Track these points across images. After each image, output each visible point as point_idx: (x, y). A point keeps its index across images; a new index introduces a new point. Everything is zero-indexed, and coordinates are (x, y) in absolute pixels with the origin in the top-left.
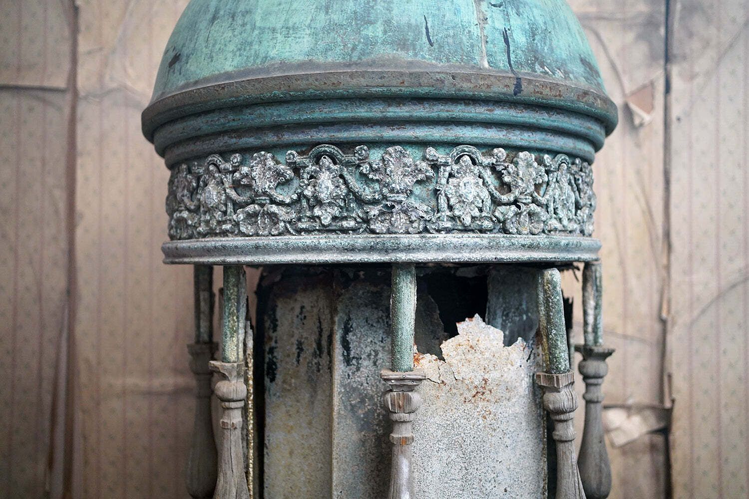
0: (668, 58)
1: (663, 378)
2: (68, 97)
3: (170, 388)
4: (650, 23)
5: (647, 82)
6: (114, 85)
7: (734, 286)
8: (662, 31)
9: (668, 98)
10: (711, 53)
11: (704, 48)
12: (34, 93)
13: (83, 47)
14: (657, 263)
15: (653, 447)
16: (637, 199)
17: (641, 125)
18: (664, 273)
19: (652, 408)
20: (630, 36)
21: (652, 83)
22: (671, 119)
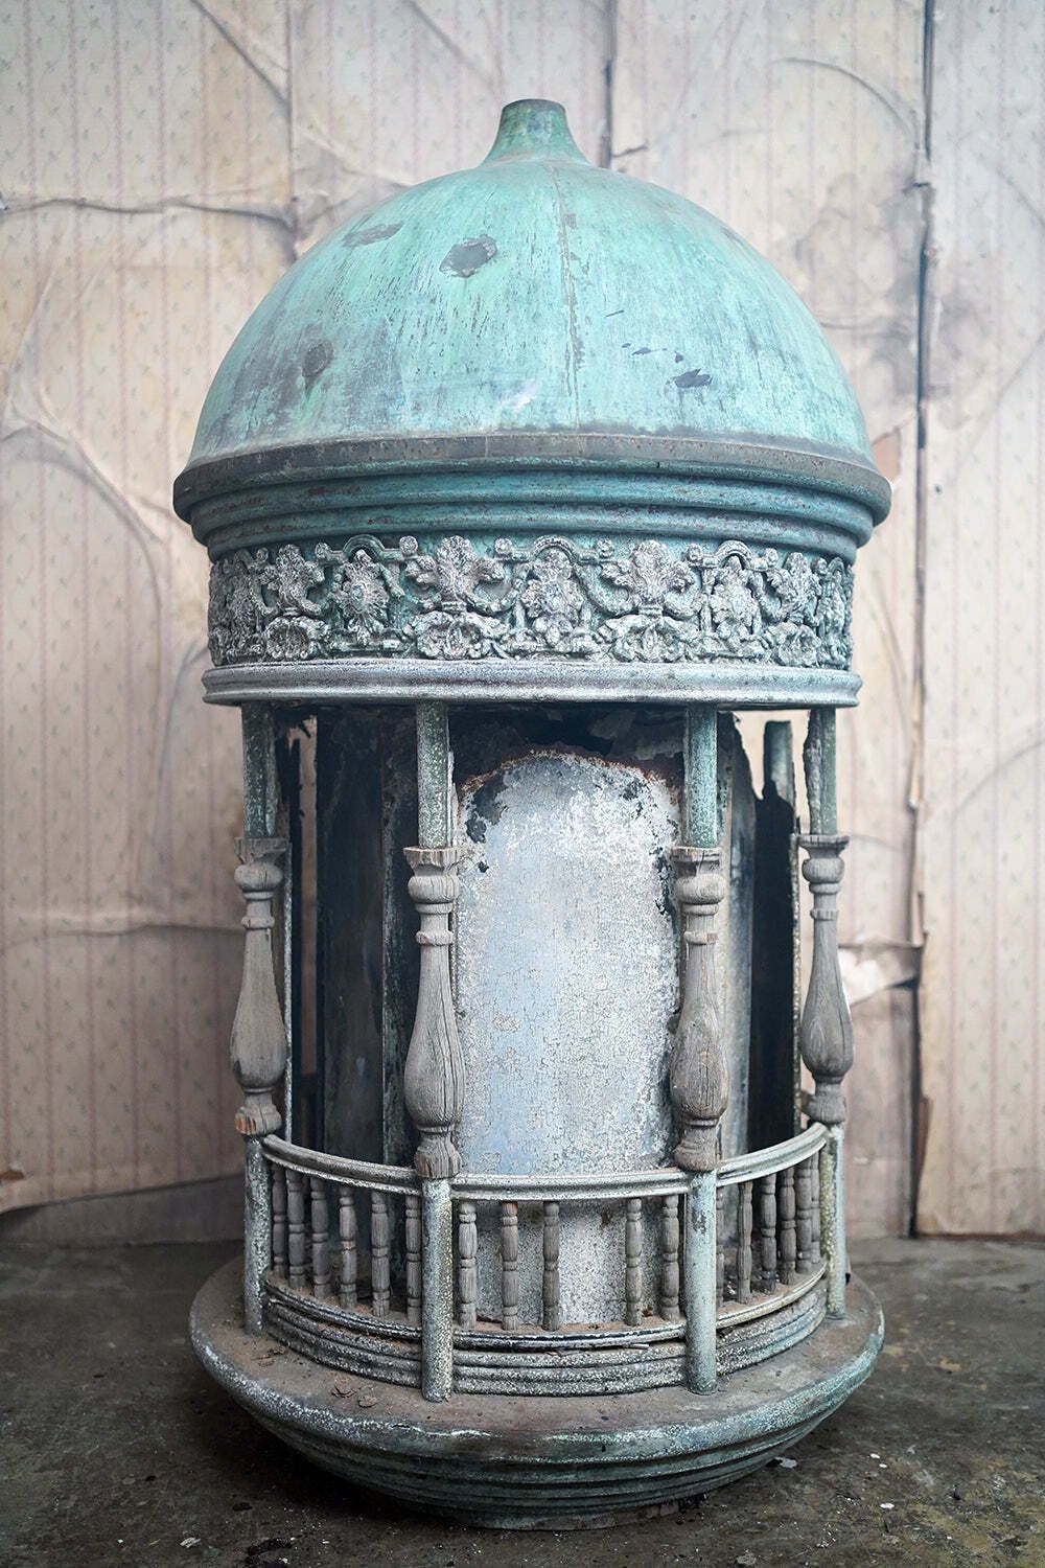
0: (922, 392)
1: (911, 899)
3: (123, 927)
4: (894, 333)
5: (890, 429)
6: (22, 424)
7: (1020, 754)
8: (913, 347)
9: (923, 454)
10: (988, 385)
11: (978, 376)
14: (903, 718)
15: (894, 1008)
16: (874, 616)
18: (914, 734)
19: (893, 947)
20: (863, 354)
21: (897, 430)
22: (926, 490)
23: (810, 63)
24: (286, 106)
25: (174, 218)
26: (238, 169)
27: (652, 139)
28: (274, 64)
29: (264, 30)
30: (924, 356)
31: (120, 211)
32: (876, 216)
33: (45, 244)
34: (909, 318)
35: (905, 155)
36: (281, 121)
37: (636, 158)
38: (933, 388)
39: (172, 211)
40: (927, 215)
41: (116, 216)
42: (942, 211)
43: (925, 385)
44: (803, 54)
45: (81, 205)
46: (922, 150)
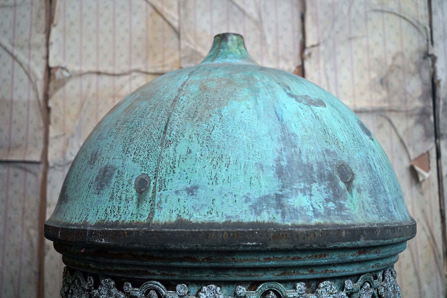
0: (437, 136)
2: (42, 166)
4: (423, 113)
5: (425, 151)
8: (432, 118)
9: (439, 161)
12: (19, 164)
13: (52, 133)
17: (424, 180)
20: (411, 122)
21: (428, 153)
22: (442, 175)
23: (382, 11)
24: (178, 33)
25: (135, 77)
26: (159, 57)
27: (321, 40)
28: (173, 19)
29: (170, 7)
30: (437, 121)
31: (114, 75)
32: (413, 67)
33: (85, 89)
34: (430, 106)
35: (423, 44)
36: (176, 39)
37: (315, 49)
38: (442, 135)
39: (134, 74)
40: (433, 66)
41: (112, 78)
42: (440, 65)
43: (438, 133)
44: (379, 8)
45: (99, 73)
46: (430, 42)
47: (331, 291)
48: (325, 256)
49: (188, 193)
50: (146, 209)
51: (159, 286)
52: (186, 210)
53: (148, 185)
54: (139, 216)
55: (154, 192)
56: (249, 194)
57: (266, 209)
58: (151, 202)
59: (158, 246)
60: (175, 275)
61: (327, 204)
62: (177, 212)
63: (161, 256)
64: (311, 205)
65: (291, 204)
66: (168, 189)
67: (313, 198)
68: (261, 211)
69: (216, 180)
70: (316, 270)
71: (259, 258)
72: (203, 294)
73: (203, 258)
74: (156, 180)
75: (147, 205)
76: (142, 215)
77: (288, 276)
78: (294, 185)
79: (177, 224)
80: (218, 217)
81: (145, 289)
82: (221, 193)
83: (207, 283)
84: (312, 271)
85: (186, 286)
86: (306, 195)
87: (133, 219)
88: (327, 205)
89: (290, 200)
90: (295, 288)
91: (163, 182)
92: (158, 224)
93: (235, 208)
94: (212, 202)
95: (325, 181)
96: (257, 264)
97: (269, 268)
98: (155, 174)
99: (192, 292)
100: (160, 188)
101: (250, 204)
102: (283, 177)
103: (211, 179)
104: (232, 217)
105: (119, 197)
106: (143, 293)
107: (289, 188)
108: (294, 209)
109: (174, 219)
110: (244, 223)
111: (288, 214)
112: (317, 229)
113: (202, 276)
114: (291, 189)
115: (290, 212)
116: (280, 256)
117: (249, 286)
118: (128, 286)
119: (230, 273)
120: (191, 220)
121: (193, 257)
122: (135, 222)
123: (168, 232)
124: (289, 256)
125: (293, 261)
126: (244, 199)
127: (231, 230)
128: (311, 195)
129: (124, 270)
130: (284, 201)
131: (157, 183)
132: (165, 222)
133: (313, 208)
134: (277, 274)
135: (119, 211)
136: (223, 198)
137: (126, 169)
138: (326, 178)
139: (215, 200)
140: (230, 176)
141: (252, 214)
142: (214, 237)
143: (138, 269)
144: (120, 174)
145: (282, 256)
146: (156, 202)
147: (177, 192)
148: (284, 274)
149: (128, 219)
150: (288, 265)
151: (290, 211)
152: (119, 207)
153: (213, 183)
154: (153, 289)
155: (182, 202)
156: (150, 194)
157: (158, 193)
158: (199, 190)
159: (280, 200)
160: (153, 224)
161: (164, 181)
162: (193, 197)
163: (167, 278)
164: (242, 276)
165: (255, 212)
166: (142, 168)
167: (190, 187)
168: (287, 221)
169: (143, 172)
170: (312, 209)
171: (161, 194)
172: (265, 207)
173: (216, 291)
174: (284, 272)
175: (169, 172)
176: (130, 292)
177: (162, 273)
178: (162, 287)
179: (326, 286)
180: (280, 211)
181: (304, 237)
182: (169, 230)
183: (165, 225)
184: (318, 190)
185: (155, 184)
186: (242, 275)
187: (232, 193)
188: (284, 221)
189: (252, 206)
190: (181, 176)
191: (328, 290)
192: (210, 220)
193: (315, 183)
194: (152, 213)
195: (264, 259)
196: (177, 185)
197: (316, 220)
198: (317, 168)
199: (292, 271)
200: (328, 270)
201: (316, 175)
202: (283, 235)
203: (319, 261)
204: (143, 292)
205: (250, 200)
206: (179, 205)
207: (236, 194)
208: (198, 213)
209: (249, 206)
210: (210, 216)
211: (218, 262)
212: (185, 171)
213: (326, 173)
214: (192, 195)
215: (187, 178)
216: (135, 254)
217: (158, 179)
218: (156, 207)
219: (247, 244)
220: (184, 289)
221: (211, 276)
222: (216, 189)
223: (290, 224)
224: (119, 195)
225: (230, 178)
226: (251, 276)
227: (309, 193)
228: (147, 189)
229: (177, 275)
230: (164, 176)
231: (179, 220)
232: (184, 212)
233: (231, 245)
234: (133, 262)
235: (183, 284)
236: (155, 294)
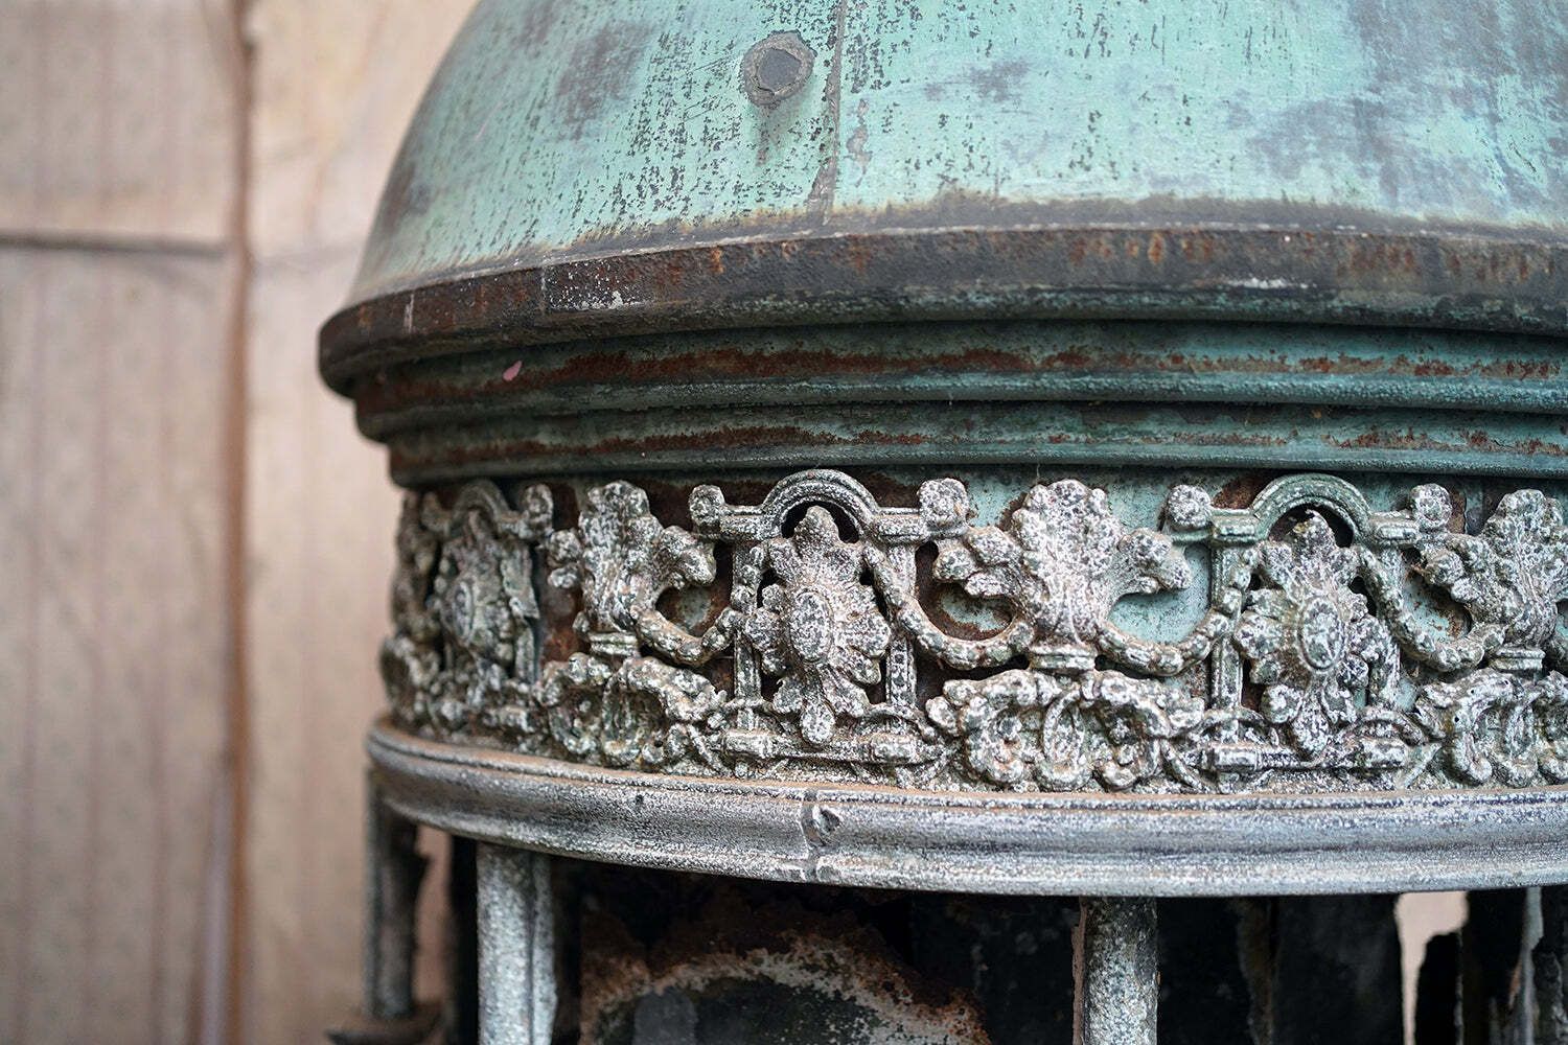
2: (229, 269)
13: (266, 140)
47: (1547, 530)
48: (1544, 371)
49: (984, 93)
50: (798, 164)
51: (848, 487)
52: (975, 157)
53: (803, 71)
54: (770, 192)
55: (831, 96)
56: (1243, 94)
57: (1316, 156)
58: (819, 138)
59: (864, 300)
60: (917, 440)
61: (1558, 160)
62: (940, 167)
63: (865, 354)
64: (1497, 156)
65: (1419, 145)
66: (895, 82)
67: (1503, 131)
68: (1296, 162)
69: (1101, 38)
70: (1494, 435)
71: (1283, 359)
72: (1036, 516)
73: (1046, 355)
74: (838, 52)
75: (800, 149)
76: (782, 187)
77: (1387, 452)
78: (1427, 74)
79: (945, 210)
80: (1119, 181)
81: (787, 504)
82: (1123, 89)
83: (1053, 470)
84: (1478, 440)
85: (960, 486)
86: (1474, 115)
87: (742, 207)
88: (1560, 164)
89: (1412, 129)
90: (1406, 505)
91: (869, 56)
92: (859, 214)
93: (1188, 150)
94: (1088, 122)
95: (1548, 73)
96: (1274, 383)
97: (1317, 407)
98: (833, 28)
99: (982, 511)
100: (856, 79)
101: (1253, 133)
102: (1379, 38)
103: (1081, 34)
104: (1177, 181)
105: (672, 132)
106: (776, 523)
107: (1405, 81)
108: (1429, 165)
109: (926, 191)
110: (1232, 205)
111: (1410, 182)
112: (1533, 242)
113: (1032, 442)
114: (1416, 88)
115: (1416, 176)
116: (1366, 357)
117: (1220, 490)
118: (711, 498)
119: (1148, 428)
120: (1002, 193)
121: (1005, 350)
122: (753, 215)
123: (910, 238)
124: (1402, 360)
125: (1419, 381)
126: (1224, 115)
127: (1179, 224)
128: (1495, 119)
129: (694, 437)
130: (1391, 130)
131: (844, 60)
132: (890, 206)
133: (1506, 169)
134: (1341, 440)
135: (679, 182)
136: (1134, 107)
137: (695, 27)
138: (1550, 63)
139: (1099, 115)
140: (1159, 24)
141: (1260, 170)
142: (1108, 251)
143: (757, 424)
144: (673, 47)
145: (1377, 355)
146: (844, 134)
147: (933, 91)
148: (1371, 441)
149: (721, 208)
150: (1396, 400)
151: (1414, 171)
152: (675, 170)
153: (1088, 51)
154: (821, 504)
155: (956, 128)
156: (814, 106)
157: (847, 99)
158: (1028, 78)
159: (1370, 125)
160: (835, 216)
161: (875, 53)
162: (1007, 105)
163: (879, 452)
164: (1202, 442)
165: (1276, 167)
166: (769, 13)
167: (990, 68)
168: (1408, 204)
169: (778, 26)
170: (1502, 174)
171: (863, 103)
172: (1311, 148)
173: (1090, 505)
174: (1371, 432)
175: (892, 15)
176: (717, 523)
177: (861, 436)
178: (859, 490)
179: (1529, 507)
180: (1374, 166)
181: (1483, 270)
182: (912, 231)
183: (890, 215)
184: (1521, 103)
185: (833, 65)
186: (1202, 439)
187: (1171, 88)
188: (1394, 204)
189: (1257, 141)
190: (947, 27)
191: (1533, 526)
192: (1085, 191)
193: (1507, 76)
194: (828, 175)
195: (1303, 362)
196: (931, 62)
197: (1522, 212)
198: (1512, 18)
199: (1404, 433)
200: (1541, 445)
201: (1510, 45)
202: (1395, 257)
203: (1519, 390)
204: (778, 515)
205: (1249, 119)
206: (945, 138)
207: (1189, 95)
208: (1029, 167)
209: (1248, 142)
210: (1082, 176)
211: (1113, 373)
212: (962, 8)
213: (1549, 42)
214: (1001, 98)
215: (973, 35)
216: (749, 351)
217: (845, 46)
218: (845, 151)
219: (1247, 284)
220: (954, 498)
221: (1073, 438)
222: (1102, 72)
223: (1420, 216)
224: (672, 123)
225: (1159, 29)
226: (1235, 441)
227: (1486, 110)
228: (799, 88)
229: (926, 439)
230: (870, 32)
231: (948, 195)
232: (970, 165)
233: (1184, 287)
234: (742, 386)
235: (947, 480)
236: (829, 521)
